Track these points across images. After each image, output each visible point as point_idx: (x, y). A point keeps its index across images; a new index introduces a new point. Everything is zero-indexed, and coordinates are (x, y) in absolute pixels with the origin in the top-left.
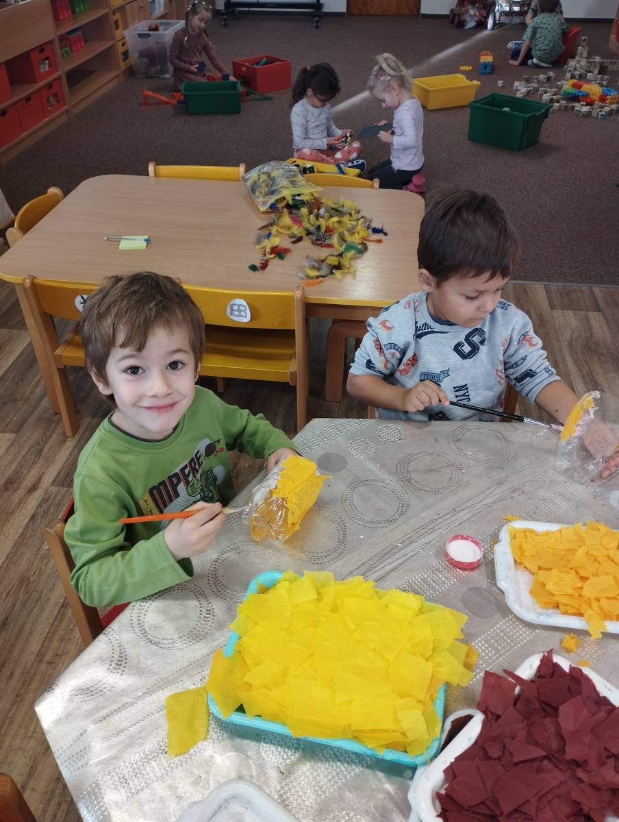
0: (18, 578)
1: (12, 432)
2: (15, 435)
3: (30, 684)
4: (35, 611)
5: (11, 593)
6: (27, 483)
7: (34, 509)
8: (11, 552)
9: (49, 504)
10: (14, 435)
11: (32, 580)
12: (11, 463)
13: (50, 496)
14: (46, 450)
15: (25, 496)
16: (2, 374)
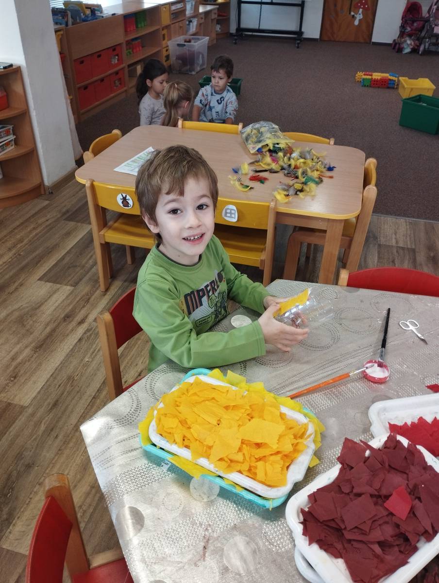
0: (67, 376)
1: (71, 285)
2: (73, 288)
3: (68, 443)
4: (76, 398)
5: (62, 385)
6: (79, 318)
7: (81, 335)
8: (64, 360)
9: (91, 332)
11: (76, 379)
12: (69, 305)
13: (92, 328)
14: (92, 299)
15: (76, 326)
16: (68, 249)
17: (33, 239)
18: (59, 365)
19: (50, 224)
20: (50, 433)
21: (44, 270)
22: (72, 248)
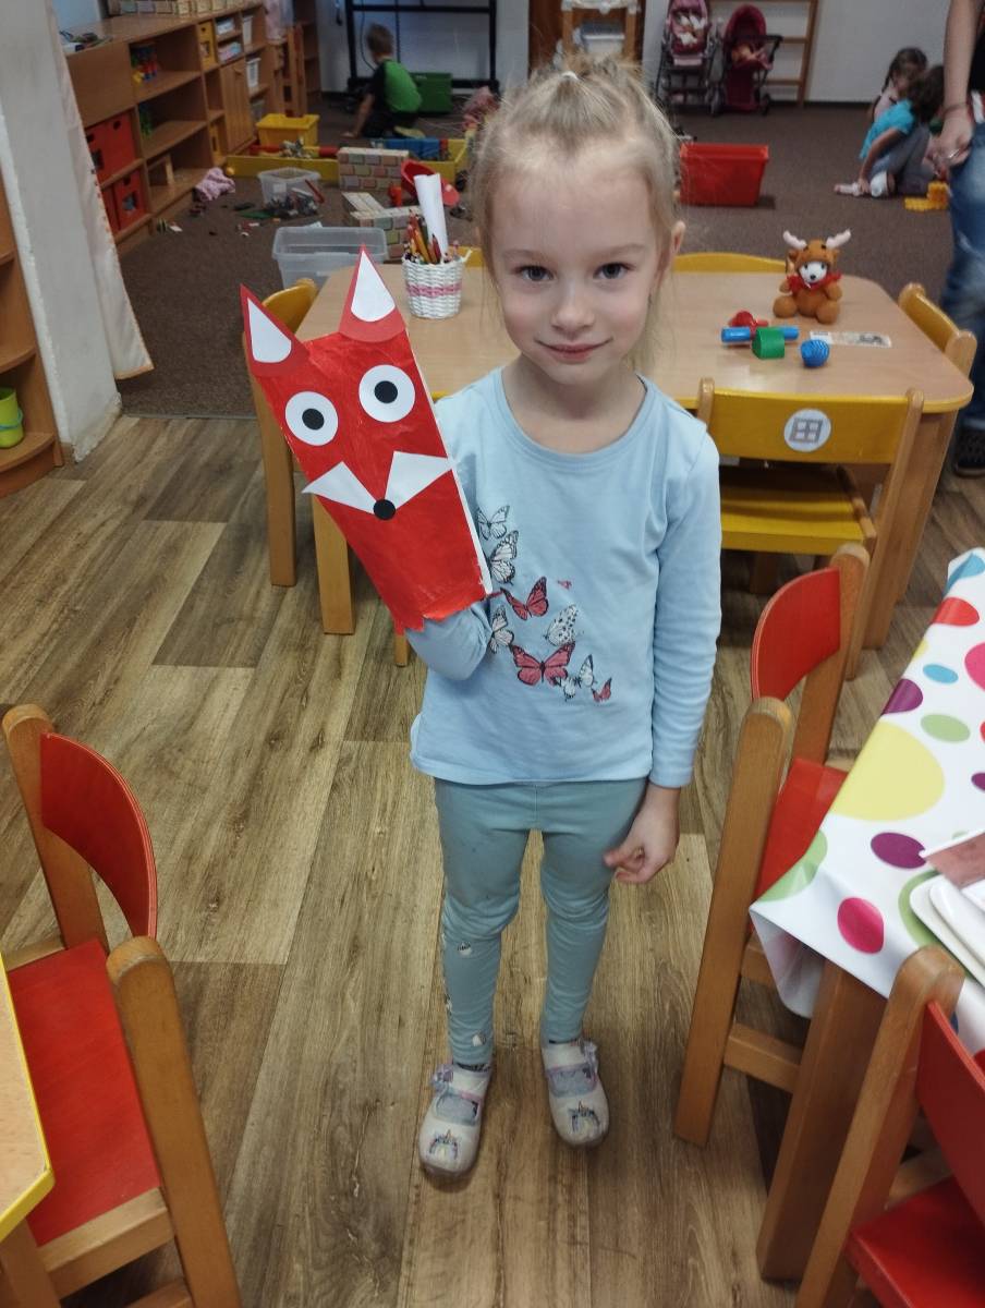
1: (244, 665)
2: (253, 669)
4: (398, 923)
5: (348, 895)
6: (304, 736)
7: (332, 774)
8: (319, 840)
9: (352, 765)
10: (250, 671)
12: (263, 710)
13: (350, 754)
14: (313, 689)
15: (309, 755)
16: (192, 584)
17: (88, 570)
18: (315, 855)
19: (114, 533)
20: (379, 1018)
21: (158, 638)
22: (200, 579)
